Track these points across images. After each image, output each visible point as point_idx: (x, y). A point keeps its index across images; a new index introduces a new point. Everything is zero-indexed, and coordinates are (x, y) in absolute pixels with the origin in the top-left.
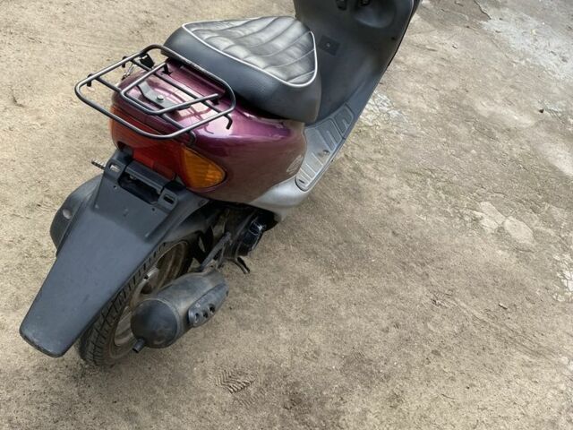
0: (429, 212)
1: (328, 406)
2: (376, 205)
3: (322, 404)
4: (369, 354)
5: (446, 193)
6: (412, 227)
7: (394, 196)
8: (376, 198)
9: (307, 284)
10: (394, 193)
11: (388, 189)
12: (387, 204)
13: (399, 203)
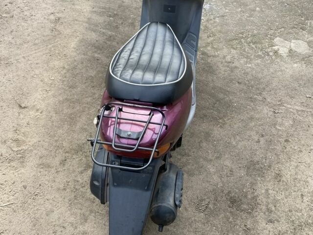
0: (251, 60)
1: (249, 197)
2: (222, 70)
3: (246, 197)
4: (256, 159)
5: (254, 44)
6: (246, 74)
7: (229, 60)
8: (220, 66)
9: (210, 136)
10: (228, 58)
11: (224, 57)
12: (228, 66)
13: (233, 63)
